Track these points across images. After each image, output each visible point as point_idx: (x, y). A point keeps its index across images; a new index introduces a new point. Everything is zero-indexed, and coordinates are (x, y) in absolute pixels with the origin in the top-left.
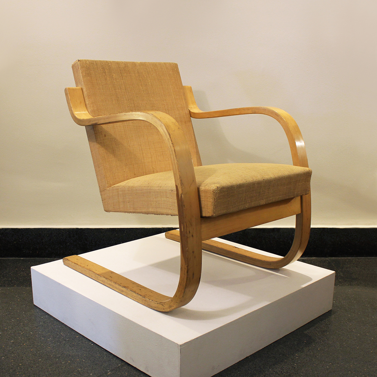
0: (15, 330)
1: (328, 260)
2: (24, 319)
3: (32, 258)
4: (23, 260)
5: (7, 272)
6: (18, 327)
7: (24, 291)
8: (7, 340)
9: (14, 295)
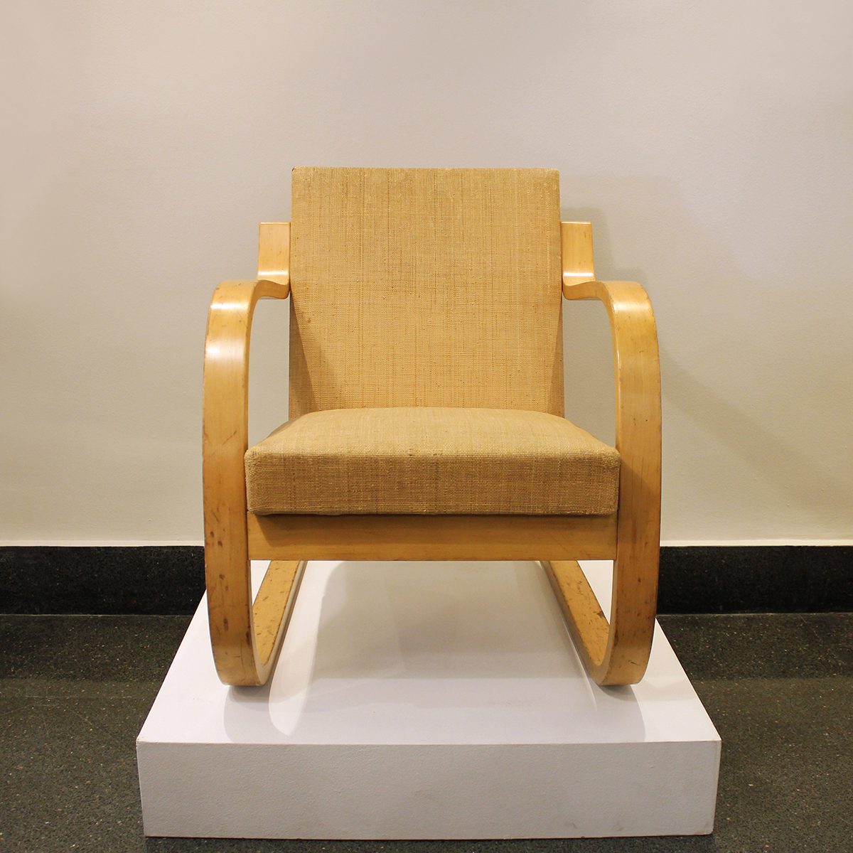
0: (80, 814)
1: (802, 621)
2: (101, 785)
3: (122, 616)
4: (102, 620)
5: (65, 653)
6: (89, 805)
7: (104, 707)
8: (62, 843)
9: (80, 716)
